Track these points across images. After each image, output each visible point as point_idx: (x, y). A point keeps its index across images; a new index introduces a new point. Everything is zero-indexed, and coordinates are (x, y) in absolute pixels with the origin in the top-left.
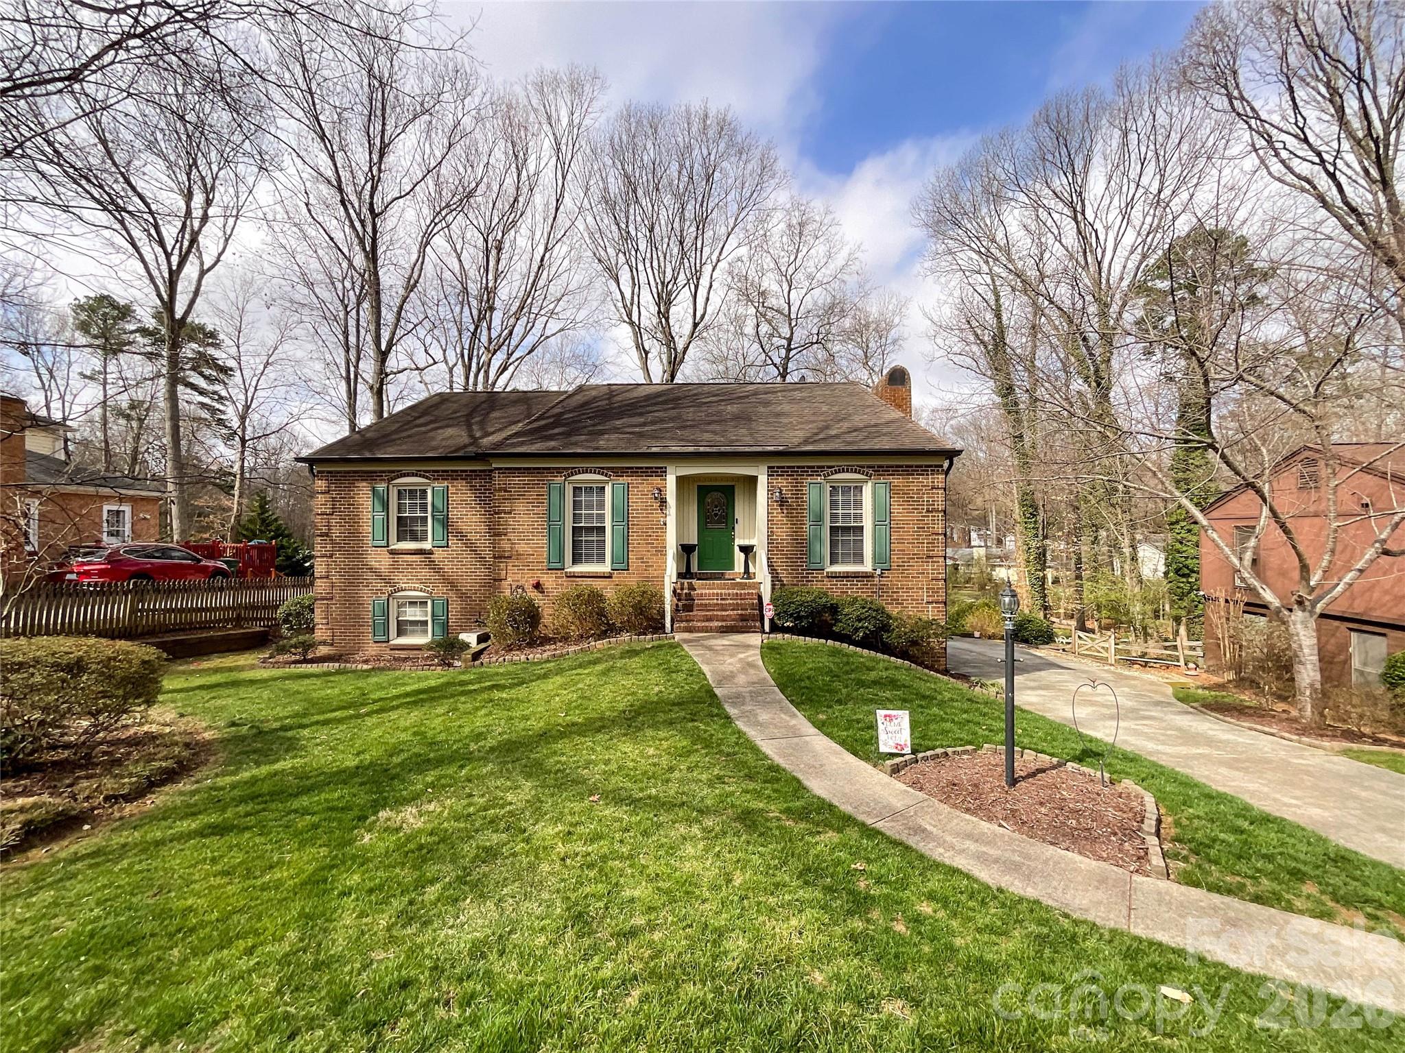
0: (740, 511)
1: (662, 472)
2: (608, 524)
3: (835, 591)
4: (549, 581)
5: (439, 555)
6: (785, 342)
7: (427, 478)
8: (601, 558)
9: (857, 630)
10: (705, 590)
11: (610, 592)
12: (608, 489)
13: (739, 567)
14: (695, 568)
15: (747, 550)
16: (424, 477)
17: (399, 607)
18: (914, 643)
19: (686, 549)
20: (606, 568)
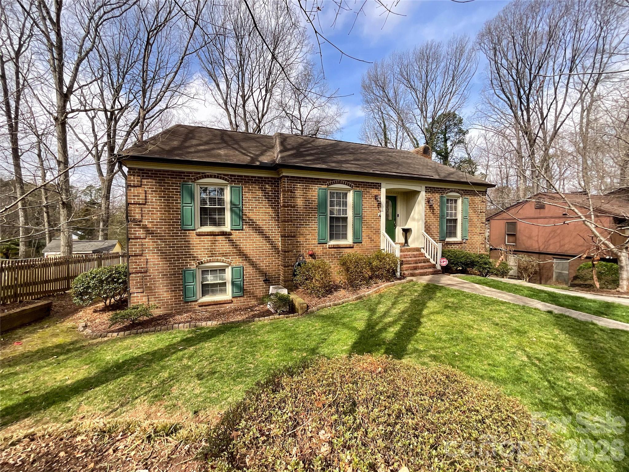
0: (400, 211)
1: (378, 186)
2: (350, 216)
4: (319, 250)
5: (236, 235)
7: (226, 180)
8: (345, 236)
12: (351, 195)
15: (407, 231)
16: (223, 179)
17: (203, 274)
20: (349, 242)
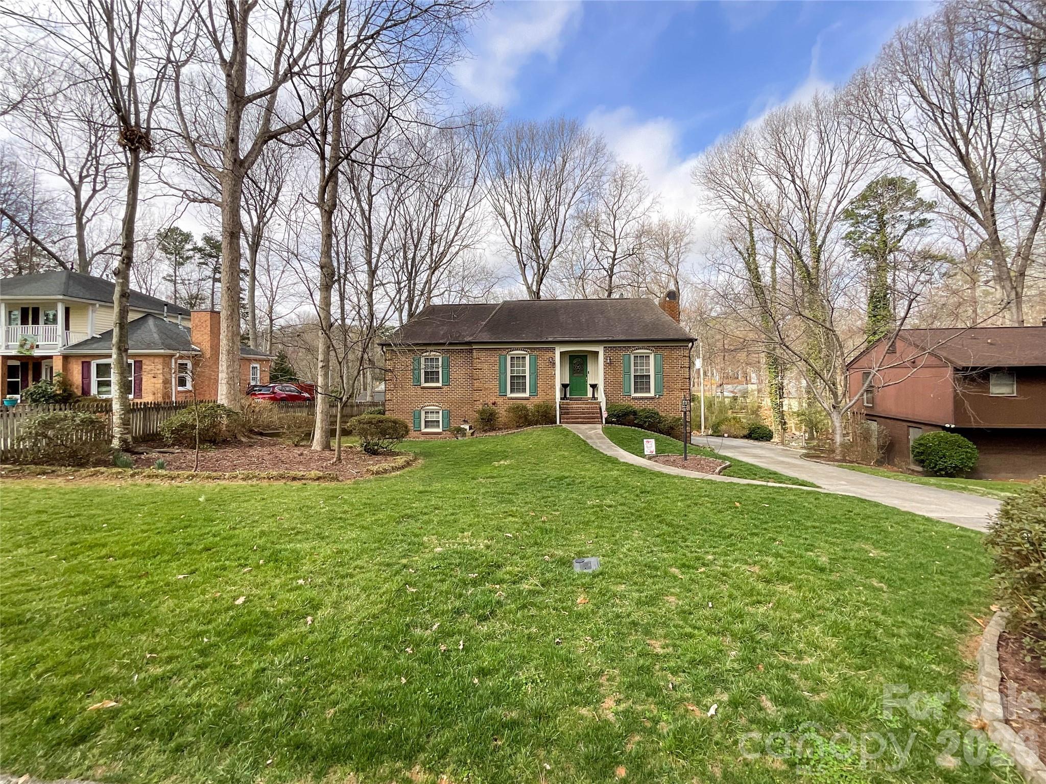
0: (590, 368)
1: (553, 350)
2: (527, 375)
3: (637, 406)
4: (500, 401)
5: (445, 389)
6: (612, 255)
7: (439, 352)
8: (524, 391)
9: (645, 422)
10: (575, 406)
11: (530, 406)
12: (528, 358)
13: (590, 395)
14: (568, 396)
15: (594, 386)
16: (437, 352)
17: (425, 414)
18: (672, 428)
19: (564, 386)
20: (527, 395)
